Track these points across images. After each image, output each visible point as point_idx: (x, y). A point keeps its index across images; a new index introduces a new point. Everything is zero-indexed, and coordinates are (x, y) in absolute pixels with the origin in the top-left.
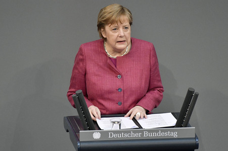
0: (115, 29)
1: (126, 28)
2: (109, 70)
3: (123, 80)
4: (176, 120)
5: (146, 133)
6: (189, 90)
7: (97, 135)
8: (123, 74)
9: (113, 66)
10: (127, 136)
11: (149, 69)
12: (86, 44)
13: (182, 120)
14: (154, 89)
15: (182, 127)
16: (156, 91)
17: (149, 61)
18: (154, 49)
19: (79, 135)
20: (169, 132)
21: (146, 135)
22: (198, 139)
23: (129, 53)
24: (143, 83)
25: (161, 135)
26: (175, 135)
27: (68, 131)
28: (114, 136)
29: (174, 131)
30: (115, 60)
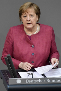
0: (25, 16)
1: (32, 16)
2: (27, 43)
3: (35, 48)
5: (48, 80)
7: (19, 81)
8: (35, 45)
10: (36, 82)
19: (8, 81)
21: (48, 81)
24: (47, 50)
25: (57, 81)
27: (2, 79)
28: (29, 81)
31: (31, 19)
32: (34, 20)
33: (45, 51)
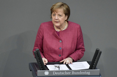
0: (54, 15)
1: (60, 15)
2: (55, 37)
3: (62, 43)
4: (89, 66)
5: (73, 72)
6: (96, 50)
7: (46, 73)
8: (63, 40)
9: (58, 35)
10: (63, 73)
11: (77, 39)
12: (44, 23)
13: (93, 65)
14: (79, 49)
15: (92, 69)
16: (80, 50)
17: (77, 34)
18: (80, 28)
19: (37, 73)
20: (85, 72)
21: (73, 73)
22: (101, 76)
23: (66, 29)
24: (73, 46)
25: (81, 73)
26: (89, 73)
27: (31, 71)
28: (56, 73)
29: (88, 71)
30: (59, 32)
31: (59, 18)
32: (63, 19)
33: (72, 46)
